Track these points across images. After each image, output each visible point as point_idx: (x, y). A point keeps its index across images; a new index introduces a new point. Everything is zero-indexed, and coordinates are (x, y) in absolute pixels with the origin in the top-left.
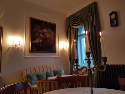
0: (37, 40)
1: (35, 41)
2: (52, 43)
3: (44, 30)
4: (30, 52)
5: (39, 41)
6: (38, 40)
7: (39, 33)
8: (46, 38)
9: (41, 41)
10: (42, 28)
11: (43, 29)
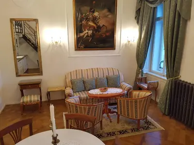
2: (108, 34)
3: (96, 14)
4: (76, 50)
5: (88, 33)
8: (99, 27)
9: (90, 32)
10: (93, 10)
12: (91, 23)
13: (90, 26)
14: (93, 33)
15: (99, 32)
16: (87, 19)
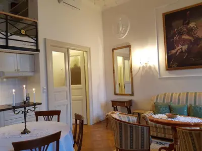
0: (178, 48)
1: (174, 51)
3: (192, 25)
4: (167, 70)
5: (182, 48)
6: (180, 47)
7: (180, 33)
8: (197, 39)
9: (185, 47)
10: (187, 21)
11: (188, 23)
13: (185, 41)
15: (198, 45)
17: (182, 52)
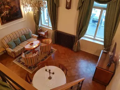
0: (4, 13)
2: (17, 10)
4: (2, 25)
6: (5, 12)
8: (12, 7)
12: (7, 6)
13: (7, 8)
14: (9, 12)
15: (12, 10)
16: (4, 4)
17: (7, 14)
